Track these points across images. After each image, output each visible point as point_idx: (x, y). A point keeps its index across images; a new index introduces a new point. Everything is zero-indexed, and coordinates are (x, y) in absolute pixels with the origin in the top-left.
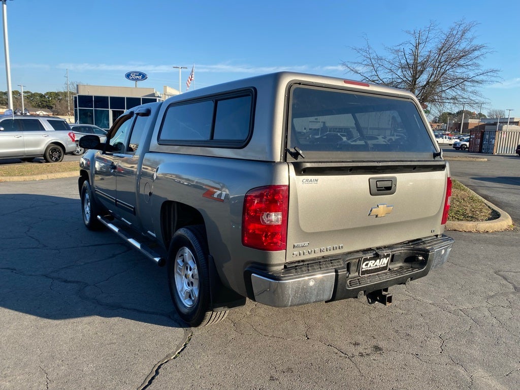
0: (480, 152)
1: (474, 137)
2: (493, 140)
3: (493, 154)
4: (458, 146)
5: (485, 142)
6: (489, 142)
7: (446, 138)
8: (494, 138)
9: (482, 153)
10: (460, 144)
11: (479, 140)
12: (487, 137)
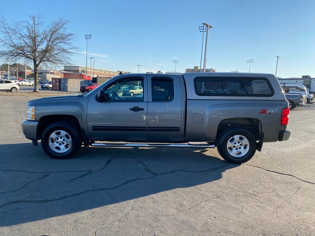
0: (60, 90)
1: (55, 81)
2: (67, 84)
3: (67, 91)
4: (44, 87)
5: (62, 85)
6: (65, 85)
7: (27, 81)
8: (67, 83)
9: (61, 90)
10: (46, 86)
11: (58, 83)
12: (63, 82)
